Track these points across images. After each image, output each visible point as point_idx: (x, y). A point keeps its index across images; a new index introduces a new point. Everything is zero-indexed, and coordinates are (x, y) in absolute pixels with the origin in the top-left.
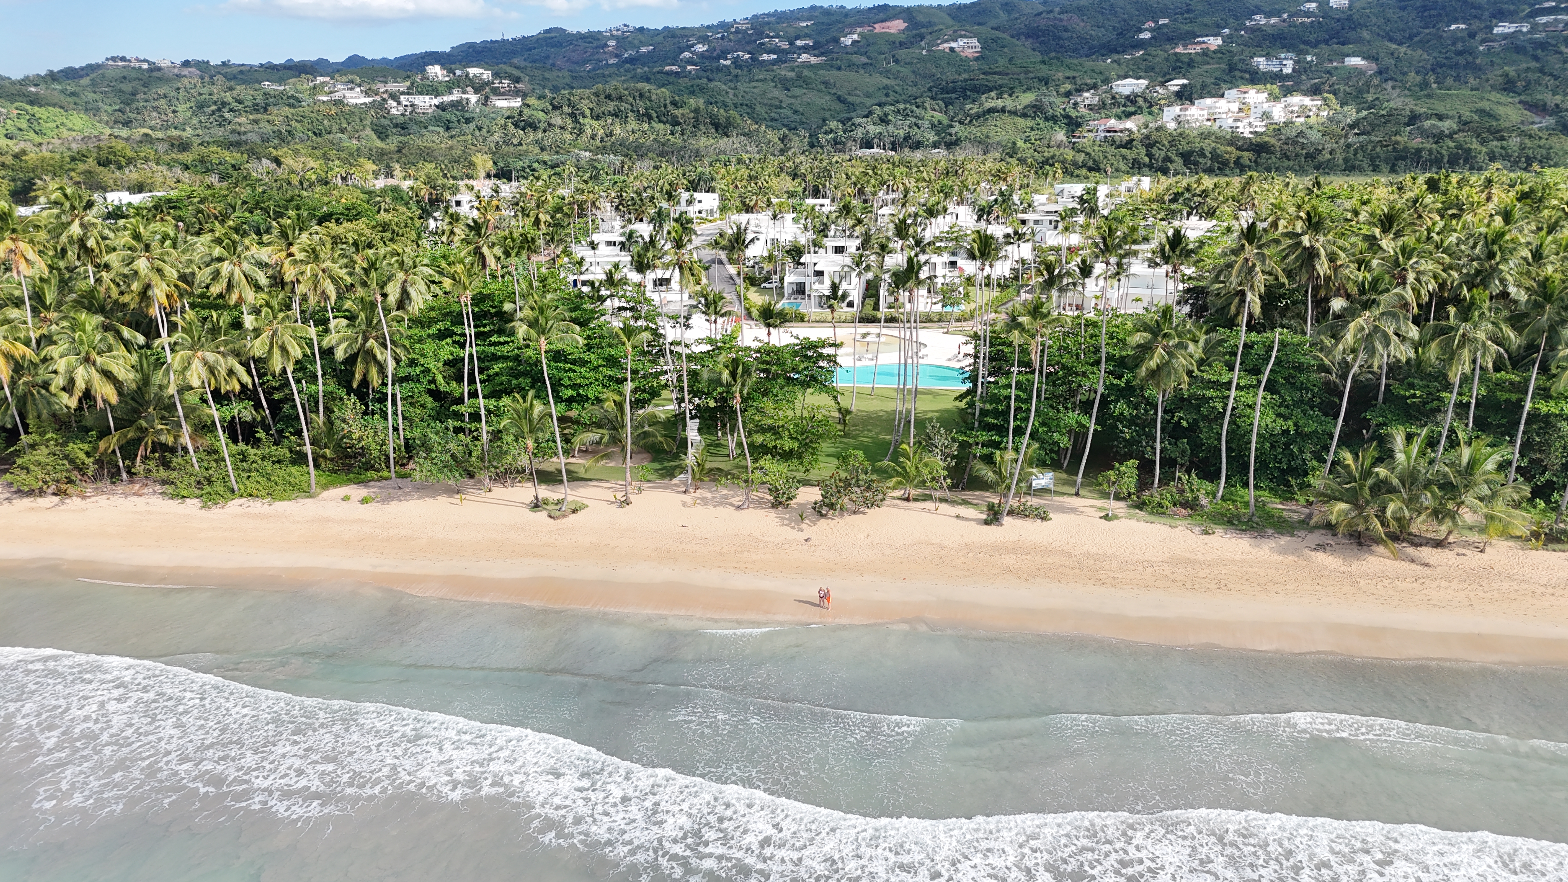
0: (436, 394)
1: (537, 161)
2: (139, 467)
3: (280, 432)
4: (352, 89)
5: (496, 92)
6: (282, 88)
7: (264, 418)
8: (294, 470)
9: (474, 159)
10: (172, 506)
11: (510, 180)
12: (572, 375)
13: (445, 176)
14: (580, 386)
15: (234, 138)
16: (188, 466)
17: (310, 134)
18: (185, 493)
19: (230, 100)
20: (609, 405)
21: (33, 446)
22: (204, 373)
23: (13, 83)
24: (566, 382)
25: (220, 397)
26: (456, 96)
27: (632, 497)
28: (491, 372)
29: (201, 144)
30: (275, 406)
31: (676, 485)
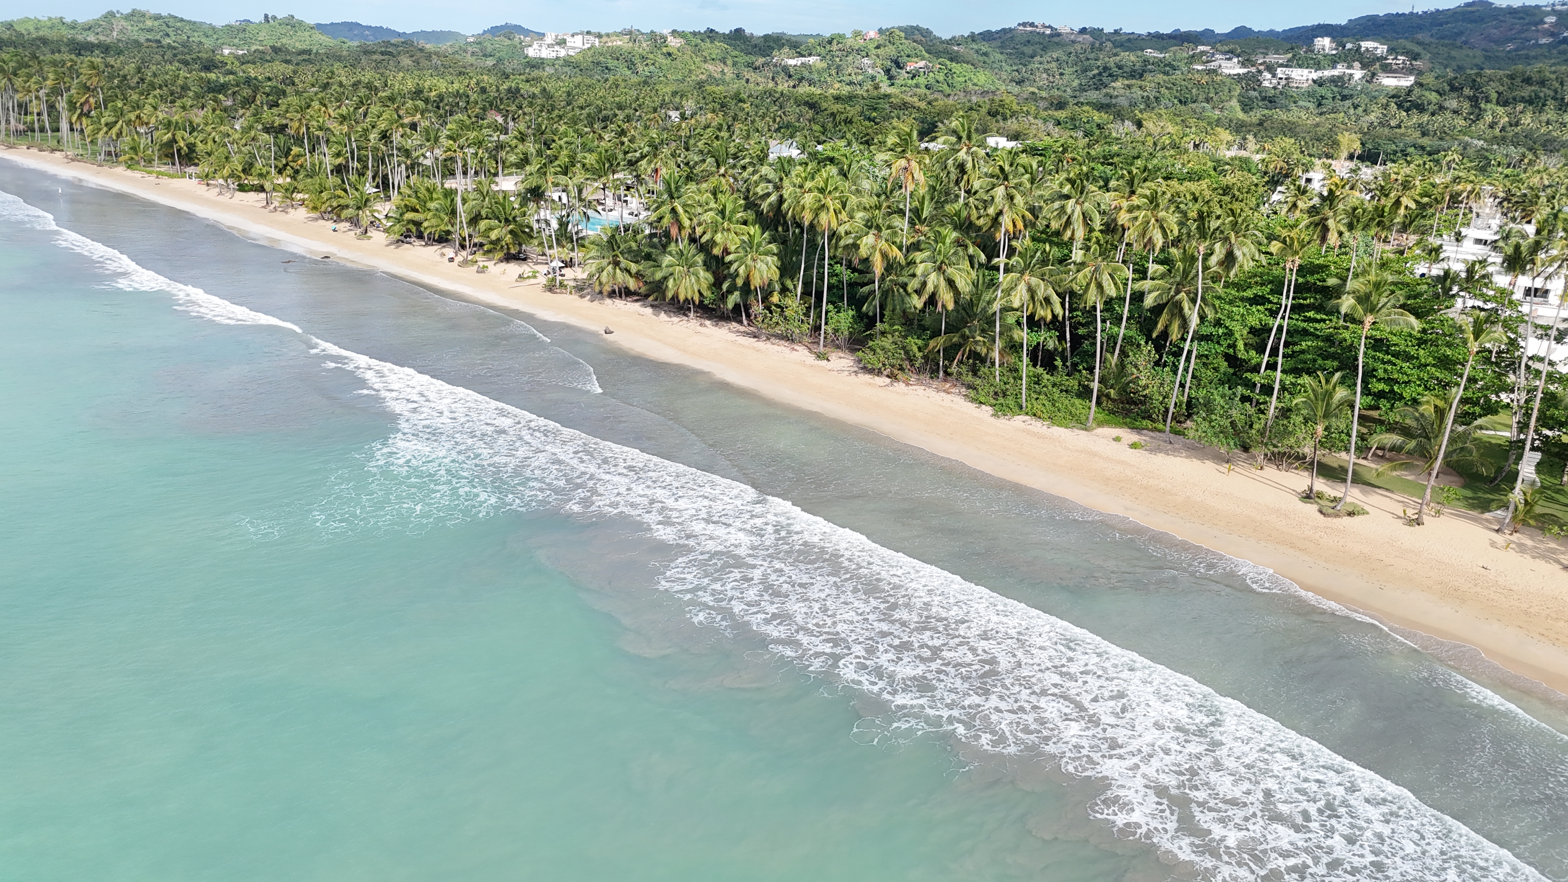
0: (1232, 360)
1: (1414, 146)
2: (954, 369)
3: (1075, 365)
4: (1230, 59)
5: (1388, 69)
6: (1162, 56)
7: (1064, 350)
8: (1077, 401)
9: (1340, 137)
10: (970, 408)
11: (1375, 163)
12: (1389, 368)
13: (1302, 152)
14: (1396, 382)
15: (1106, 101)
16: (991, 378)
17: (1176, 101)
18: (982, 399)
19: (1112, 65)
20: (1427, 410)
21: (883, 333)
22: (1026, 296)
23: (942, 42)
24: (1380, 373)
25: (1033, 323)
26: (1339, 70)
27: (1425, 518)
28: (1297, 348)
29: (1076, 104)
30: (1077, 340)
31: (1487, 520)
